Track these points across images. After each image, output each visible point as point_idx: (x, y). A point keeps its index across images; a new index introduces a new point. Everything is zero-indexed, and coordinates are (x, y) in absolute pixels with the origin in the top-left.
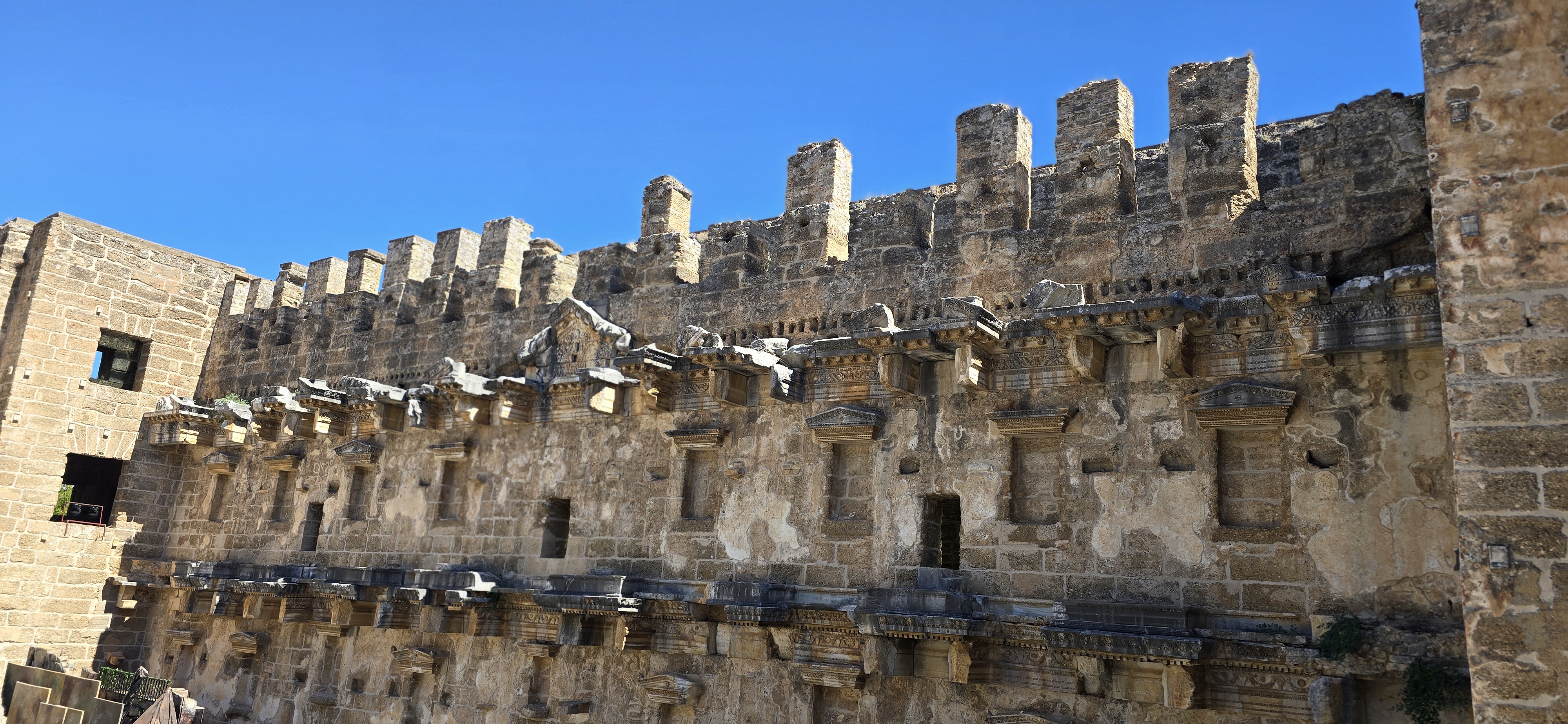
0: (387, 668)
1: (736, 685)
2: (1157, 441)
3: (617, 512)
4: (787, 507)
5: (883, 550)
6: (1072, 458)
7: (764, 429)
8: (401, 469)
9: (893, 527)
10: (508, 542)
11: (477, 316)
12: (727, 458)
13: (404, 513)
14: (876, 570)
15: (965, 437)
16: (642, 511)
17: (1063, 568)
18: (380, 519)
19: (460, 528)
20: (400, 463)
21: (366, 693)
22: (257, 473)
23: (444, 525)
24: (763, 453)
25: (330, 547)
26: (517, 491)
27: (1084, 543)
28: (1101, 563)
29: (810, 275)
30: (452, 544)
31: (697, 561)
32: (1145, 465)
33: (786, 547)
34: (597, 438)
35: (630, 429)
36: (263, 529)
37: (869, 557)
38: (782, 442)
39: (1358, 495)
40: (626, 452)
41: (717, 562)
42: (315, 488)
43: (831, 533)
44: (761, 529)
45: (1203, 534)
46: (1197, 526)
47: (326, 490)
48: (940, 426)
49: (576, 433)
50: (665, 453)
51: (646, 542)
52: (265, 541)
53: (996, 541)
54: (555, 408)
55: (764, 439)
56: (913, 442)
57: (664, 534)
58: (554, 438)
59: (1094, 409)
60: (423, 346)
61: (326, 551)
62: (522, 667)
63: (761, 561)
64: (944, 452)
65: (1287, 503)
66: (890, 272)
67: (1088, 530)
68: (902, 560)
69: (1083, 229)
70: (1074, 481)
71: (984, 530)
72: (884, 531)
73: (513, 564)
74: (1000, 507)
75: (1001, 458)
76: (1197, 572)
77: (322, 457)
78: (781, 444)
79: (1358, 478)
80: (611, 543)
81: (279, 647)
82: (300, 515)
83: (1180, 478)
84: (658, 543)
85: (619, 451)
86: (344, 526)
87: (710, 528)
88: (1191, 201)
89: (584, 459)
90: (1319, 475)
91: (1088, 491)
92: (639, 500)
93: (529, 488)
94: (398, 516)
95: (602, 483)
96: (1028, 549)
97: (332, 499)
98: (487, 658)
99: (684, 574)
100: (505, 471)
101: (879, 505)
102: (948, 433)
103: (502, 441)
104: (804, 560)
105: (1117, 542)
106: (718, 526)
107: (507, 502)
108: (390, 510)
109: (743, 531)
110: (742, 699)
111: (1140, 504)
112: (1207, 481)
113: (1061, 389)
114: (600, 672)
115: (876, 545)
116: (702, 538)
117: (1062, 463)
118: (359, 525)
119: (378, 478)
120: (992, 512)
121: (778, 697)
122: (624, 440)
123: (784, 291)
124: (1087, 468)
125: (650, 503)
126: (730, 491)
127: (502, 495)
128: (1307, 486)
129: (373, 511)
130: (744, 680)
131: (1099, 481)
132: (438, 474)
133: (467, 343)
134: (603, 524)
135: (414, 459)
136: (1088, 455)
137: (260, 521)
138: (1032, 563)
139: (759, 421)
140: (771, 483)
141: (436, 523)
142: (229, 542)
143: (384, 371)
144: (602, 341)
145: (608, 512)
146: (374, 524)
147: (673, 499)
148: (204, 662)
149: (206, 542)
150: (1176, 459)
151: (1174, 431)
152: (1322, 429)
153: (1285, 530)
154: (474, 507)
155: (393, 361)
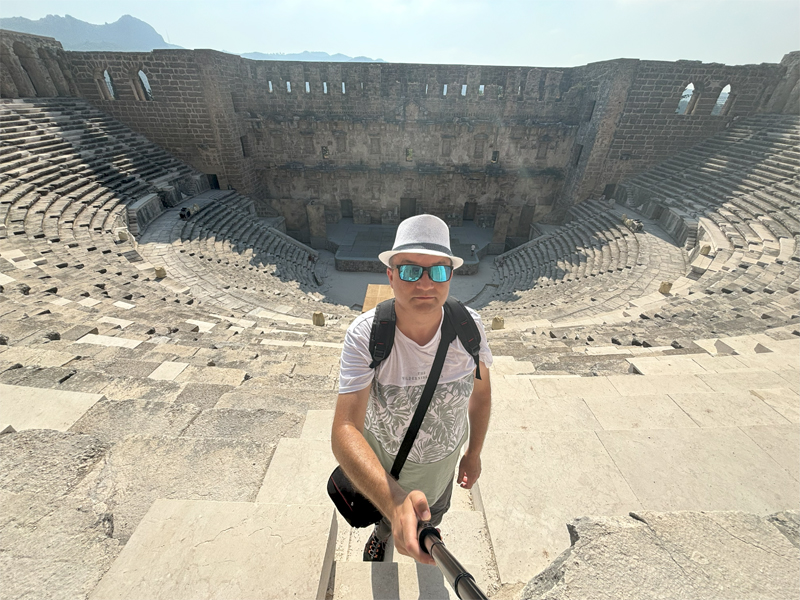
0: (364, 186)
1: (454, 184)
2: (532, 144)
3: (426, 153)
4: (467, 153)
5: (485, 161)
7: (462, 137)
8: (356, 139)
9: (487, 157)
10: (396, 159)
12: (453, 143)
13: (360, 150)
14: (483, 164)
18: (351, 152)
19: (380, 155)
22: (294, 137)
23: (374, 154)
24: (461, 142)
25: (334, 159)
26: (397, 147)
29: (474, 103)
30: (378, 159)
31: (446, 163)
32: (529, 148)
33: (466, 160)
34: (419, 136)
35: (428, 134)
36: (303, 153)
37: (482, 162)
38: (466, 140)
39: (555, 153)
40: (427, 139)
41: (451, 163)
42: (322, 143)
43: (475, 158)
44: (461, 157)
45: (535, 159)
47: (327, 143)
49: (413, 134)
50: (438, 140)
51: (434, 159)
52: (306, 157)
53: (504, 159)
54: (407, 127)
55: (462, 139)
56: (493, 142)
57: (438, 157)
58: (406, 135)
59: (524, 138)
60: (355, 104)
62: (404, 184)
63: (460, 163)
65: (546, 154)
68: (488, 162)
70: (518, 150)
72: (485, 157)
73: (398, 163)
76: (533, 164)
79: (556, 151)
80: (425, 159)
81: (324, 183)
82: (319, 150)
83: (534, 150)
84: (437, 159)
86: (338, 153)
87: (449, 156)
88: (547, 102)
89: (416, 140)
90: (551, 150)
92: (432, 151)
93: (400, 146)
94: (358, 151)
95: (421, 146)
96: (509, 160)
97: (330, 146)
98: (394, 182)
99: (443, 165)
100: (392, 141)
101: (484, 153)
103: (390, 134)
104: (469, 162)
105: (523, 160)
106: (451, 156)
107: (394, 150)
108: (355, 150)
109: (457, 157)
110: (456, 186)
111: (528, 154)
112: (537, 151)
113: (520, 134)
114: (424, 184)
115: (483, 160)
116: (447, 158)
118: (343, 153)
119: (347, 142)
121: (463, 185)
122: (427, 137)
123: (468, 106)
124: (521, 148)
125: (434, 151)
126: (454, 149)
127: (392, 147)
128: (549, 152)
129: (348, 150)
130: (456, 183)
131: (522, 150)
132: (369, 142)
134: (422, 155)
135: (359, 137)
137: (302, 151)
139: (461, 135)
140: (463, 148)
141: (371, 153)
142: (289, 157)
143: (340, 110)
144: (420, 111)
145: (423, 153)
146: (349, 153)
147: (440, 150)
148: (294, 188)
149: (278, 156)
150: (534, 147)
151: (534, 142)
152: (554, 144)
153: (545, 158)
154: (384, 150)
155: (344, 108)
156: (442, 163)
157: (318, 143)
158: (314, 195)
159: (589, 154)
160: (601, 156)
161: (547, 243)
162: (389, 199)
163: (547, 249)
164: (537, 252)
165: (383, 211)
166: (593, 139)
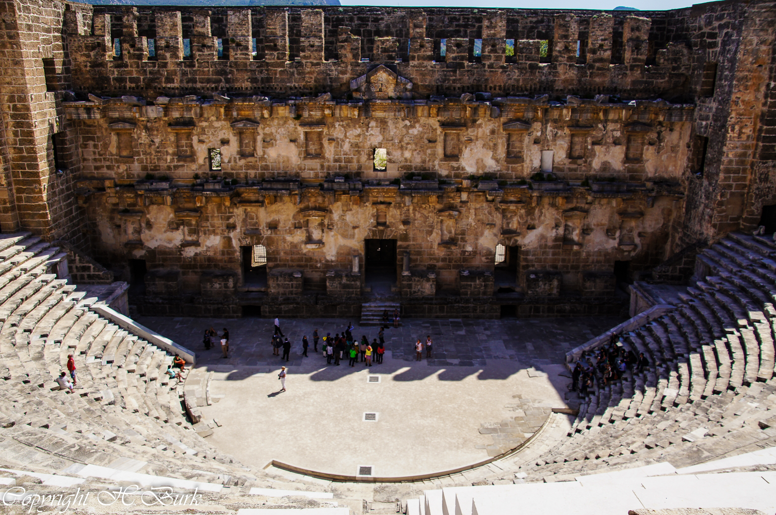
0: (291, 218)
1: (472, 211)
2: (613, 137)
3: (412, 155)
4: (491, 154)
5: (528, 167)
6: (589, 140)
7: (480, 126)
8: (275, 134)
9: (531, 160)
10: (354, 166)
11: (311, 63)
12: (464, 136)
13: (283, 154)
14: (525, 173)
15: (557, 133)
16: (425, 154)
17: (584, 171)
18: (265, 156)
19: (322, 160)
20: (274, 131)
21: (279, 228)
22: (155, 133)
23: (311, 158)
24: (480, 135)
25: (232, 169)
26: (356, 146)
27: (590, 164)
28: (595, 170)
29: (498, 68)
30: (319, 167)
31: (453, 172)
32: (609, 143)
33: (491, 167)
34: (398, 125)
35: (415, 123)
36: (172, 160)
37: (523, 169)
38: (488, 131)
39: (658, 152)
40: (415, 131)
41: (462, 172)
42: (210, 141)
43: (508, 163)
44: (480, 161)
45: (622, 162)
46: (621, 160)
47: (219, 142)
48: (549, 128)
49: (386, 122)
50: (434, 133)
51: (429, 165)
52: (176, 167)
53: (565, 164)
54: (373, 111)
55: (480, 130)
56: (539, 134)
57: (436, 163)
58: (373, 124)
59: (597, 126)
60: (276, 74)
61: (229, 171)
62: (371, 212)
63: (481, 172)
64: (549, 137)
65: (642, 154)
66: (531, 72)
67: (591, 161)
68: (534, 171)
69: (599, 69)
70: (589, 147)
71: (562, 161)
72: (528, 161)
73: (358, 174)
74: (567, 154)
75: (568, 139)
76: (619, 171)
77: (211, 126)
78: (488, 132)
79: (659, 148)
80: (411, 166)
81: (210, 215)
82: (201, 155)
83: (618, 147)
84: (434, 166)
85: (411, 131)
86: (240, 159)
87: (458, 160)
88: (631, 66)
89: (392, 133)
90: (650, 147)
91: (593, 150)
92: (423, 151)
93: (362, 144)
94: (279, 156)
95: (403, 143)
96: (574, 166)
97: (226, 147)
98: (351, 210)
99: (447, 176)
100: (346, 136)
101: (526, 154)
102: (551, 131)
103: (341, 123)
104: (498, 171)
105: (600, 165)
106: (461, 160)
107: (350, 150)
108: (272, 153)
109: (473, 162)
110: (475, 215)
111: (607, 154)
112: (624, 148)
113: (588, 120)
114: (411, 211)
115: (525, 166)
116: (454, 164)
117: (586, 142)
118: (250, 159)
119: (259, 138)
120: (564, 156)
121: (490, 213)
122: (412, 126)
123: (487, 73)
124: (594, 144)
125: (429, 151)
126: (466, 148)
127: (346, 147)
128: (647, 149)
129: (259, 152)
130: (476, 209)
131: (597, 148)
132: (302, 137)
133: (307, 76)
134: (406, 159)
135: (283, 129)
136: (594, 140)
137: (169, 158)
138: (575, 170)
139: (478, 123)
140: (484, 145)
141: (305, 158)
142: (144, 168)
143: (248, 84)
144: (397, 84)
145: (407, 154)
146: (262, 158)
147: (440, 150)
148: (149, 225)
149: (123, 168)
150: (616, 142)
151: (618, 134)
152: (653, 136)
153: (639, 160)
154: (330, 151)
155: (253, 80)
156: (444, 173)
157: (201, 141)
158: (189, 238)
159: (721, 153)
160: (744, 155)
161: (666, 320)
162: (342, 241)
163: (666, 330)
164: (649, 339)
165: (328, 266)
166: (723, 126)
